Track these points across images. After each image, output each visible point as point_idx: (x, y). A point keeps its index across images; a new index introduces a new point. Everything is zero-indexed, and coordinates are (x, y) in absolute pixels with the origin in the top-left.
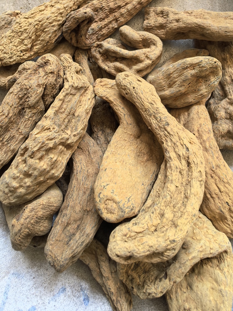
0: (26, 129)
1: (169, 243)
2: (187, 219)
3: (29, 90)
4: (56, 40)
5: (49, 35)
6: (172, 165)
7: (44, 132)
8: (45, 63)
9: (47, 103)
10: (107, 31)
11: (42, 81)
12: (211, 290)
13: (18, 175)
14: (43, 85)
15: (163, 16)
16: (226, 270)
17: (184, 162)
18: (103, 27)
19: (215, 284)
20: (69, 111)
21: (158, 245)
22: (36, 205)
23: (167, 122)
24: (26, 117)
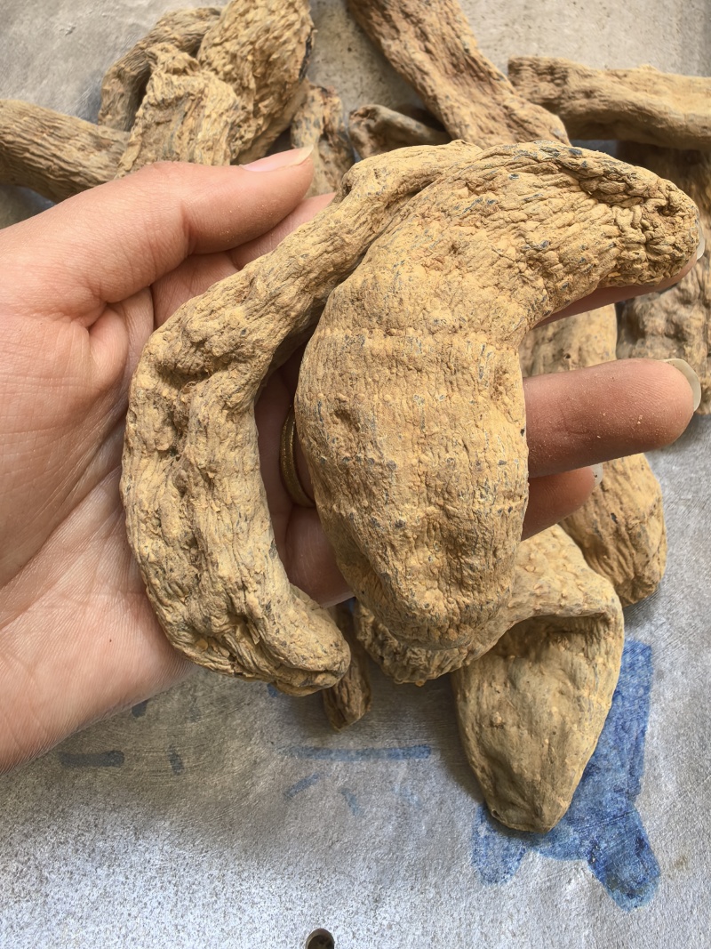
12: (558, 695)
15: (552, 81)
16: (600, 660)
19: (569, 684)
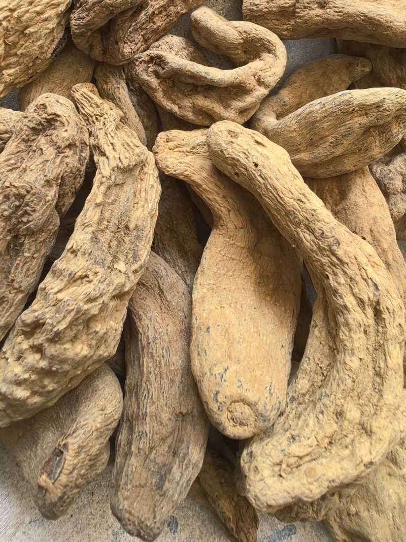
0: (28, 279)
1: (362, 468)
2: (387, 417)
3: (28, 197)
4: (55, 50)
5: (39, 43)
6: (351, 321)
7: (75, 284)
8: (49, 121)
9: (63, 210)
10: (166, 21)
11: (54, 171)
13: (26, 376)
14: (56, 181)
17: (370, 312)
18: (157, 12)
20: (117, 223)
21: (344, 476)
22: (83, 436)
23: (336, 239)
24: (26, 254)
